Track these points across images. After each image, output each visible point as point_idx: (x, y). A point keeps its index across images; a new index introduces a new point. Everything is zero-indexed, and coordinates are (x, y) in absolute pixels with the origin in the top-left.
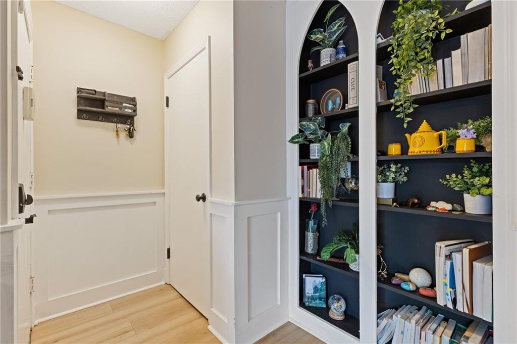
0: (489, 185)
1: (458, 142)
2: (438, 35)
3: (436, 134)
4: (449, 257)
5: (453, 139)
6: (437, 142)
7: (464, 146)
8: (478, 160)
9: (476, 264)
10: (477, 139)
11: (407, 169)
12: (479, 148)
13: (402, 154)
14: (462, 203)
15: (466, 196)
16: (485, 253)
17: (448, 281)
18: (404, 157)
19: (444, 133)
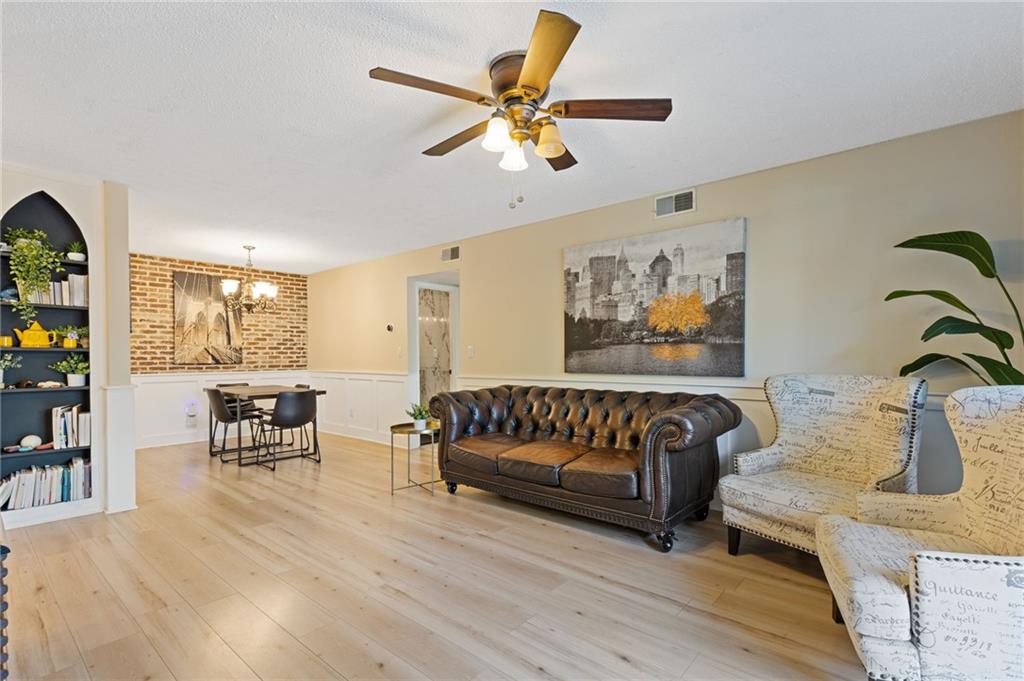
0: (88, 367)
1: (66, 340)
2: (55, 269)
3: (48, 333)
4: (63, 416)
5: (62, 338)
6: (48, 339)
7: (70, 343)
8: (78, 353)
9: (80, 415)
10: (78, 340)
11: (20, 358)
12: (79, 346)
13: (13, 346)
14: (66, 382)
15: (70, 376)
16: (85, 408)
17: (62, 431)
18: (16, 349)
19: (54, 333)
